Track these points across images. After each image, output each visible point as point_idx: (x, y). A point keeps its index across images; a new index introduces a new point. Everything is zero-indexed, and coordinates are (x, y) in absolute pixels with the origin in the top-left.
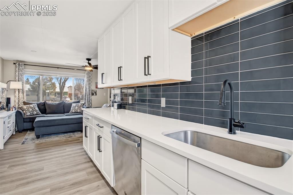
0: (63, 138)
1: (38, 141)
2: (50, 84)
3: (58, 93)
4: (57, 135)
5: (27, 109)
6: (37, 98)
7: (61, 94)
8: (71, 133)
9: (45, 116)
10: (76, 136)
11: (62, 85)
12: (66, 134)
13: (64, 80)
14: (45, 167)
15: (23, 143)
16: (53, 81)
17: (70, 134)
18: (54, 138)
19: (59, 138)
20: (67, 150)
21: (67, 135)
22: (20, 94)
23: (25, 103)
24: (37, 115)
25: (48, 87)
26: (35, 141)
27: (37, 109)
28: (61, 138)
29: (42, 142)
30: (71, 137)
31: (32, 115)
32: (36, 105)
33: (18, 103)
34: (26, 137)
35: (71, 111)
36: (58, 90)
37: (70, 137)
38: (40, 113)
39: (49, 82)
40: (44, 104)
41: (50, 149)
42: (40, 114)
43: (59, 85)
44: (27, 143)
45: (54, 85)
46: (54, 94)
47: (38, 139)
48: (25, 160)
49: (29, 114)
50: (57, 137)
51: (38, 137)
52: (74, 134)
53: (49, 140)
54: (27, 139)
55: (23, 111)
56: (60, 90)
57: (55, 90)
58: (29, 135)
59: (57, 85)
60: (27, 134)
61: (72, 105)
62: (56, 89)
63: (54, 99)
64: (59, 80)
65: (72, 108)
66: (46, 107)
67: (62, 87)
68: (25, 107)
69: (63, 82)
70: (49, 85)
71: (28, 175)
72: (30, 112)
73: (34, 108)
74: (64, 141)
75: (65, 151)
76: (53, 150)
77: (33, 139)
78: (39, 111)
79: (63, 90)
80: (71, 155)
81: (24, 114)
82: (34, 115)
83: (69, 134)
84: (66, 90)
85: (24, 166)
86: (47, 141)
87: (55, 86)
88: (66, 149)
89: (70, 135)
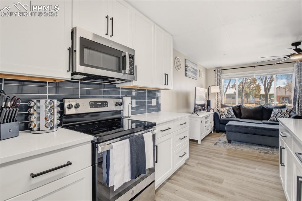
0: (256, 151)
1: (229, 146)
2: (255, 87)
3: (263, 96)
4: (250, 145)
5: (223, 112)
6: (241, 101)
7: (266, 96)
8: (269, 149)
9: (238, 121)
10: (275, 154)
11: (268, 86)
12: (261, 147)
13: (270, 80)
14: (224, 181)
15: (215, 144)
16: (257, 83)
17: (267, 148)
18: (245, 148)
19: (251, 150)
20: (257, 170)
21: (262, 149)
22: (219, 98)
23: (223, 106)
24: (232, 118)
25: (252, 90)
26: (226, 145)
27: (232, 112)
28: (253, 150)
29: (231, 148)
30: (267, 153)
31: (227, 118)
32: (232, 108)
33: (218, 105)
34: (220, 138)
35: (271, 118)
36: (262, 92)
37: (265, 153)
38: (235, 116)
39: (253, 84)
40: (239, 107)
41: (237, 160)
42: (234, 118)
43: (264, 87)
44: (219, 145)
45: (258, 87)
46: (259, 96)
47: (229, 144)
48: (211, 162)
49: (225, 116)
50: (249, 147)
51: (229, 142)
52: (272, 151)
53: (240, 148)
54: (220, 141)
55: (220, 113)
56: (265, 93)
57: (259, 92)
58: (223, 137)
59: (262, 87)
60: (222, 136)
61: (273, 111)
62: (261, 91)
63: (258, 102)
64: (264, 81)
65: (272, 115)
66: (241, 110)
67: (267, 89)
68: (222, 109)
69: (269, 82)
70: (253, 87)
71: (207, 181)
72: (225, 114)
73: (229, 111)
74: (256, 155)
75: (253, 170)
76: (240, 163)
77: (225, 143)
78: (233, 115)
79: (269, 92)
80: (259, 180)
81: (221, 116)
82: (229, 118)
83: (265, 148)
84: (271, 92)
85: (208, 169)
86: (238, 148)
87: (260, 88)
88: (255, 168)
89: (266, 150)
